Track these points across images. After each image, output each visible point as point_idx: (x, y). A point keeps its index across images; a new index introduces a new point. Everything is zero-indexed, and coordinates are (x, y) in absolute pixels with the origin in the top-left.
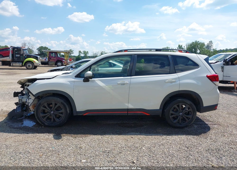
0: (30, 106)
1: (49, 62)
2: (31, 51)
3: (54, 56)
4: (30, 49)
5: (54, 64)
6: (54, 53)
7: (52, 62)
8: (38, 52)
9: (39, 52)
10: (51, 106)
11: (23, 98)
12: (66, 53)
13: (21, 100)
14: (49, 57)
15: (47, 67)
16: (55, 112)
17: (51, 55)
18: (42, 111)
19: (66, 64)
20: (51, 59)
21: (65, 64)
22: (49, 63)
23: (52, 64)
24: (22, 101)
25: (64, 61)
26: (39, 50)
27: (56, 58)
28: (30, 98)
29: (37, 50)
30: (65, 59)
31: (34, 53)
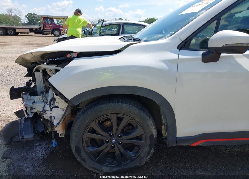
0: (57, 126)
1: (44, 30)
2: (18, 19)
3: (49, 23)
4: (17, 16)
5: (50, 33)
6: (49, 19)
7: (48, 30)
8: (26, 19)
9: (28, 20)
10: (108, 123)
11: (34, 102)
12: (64, 18)
13: (31, 108)
14: (43, 24)
15: (42, 37)
16: (121, 138)
17: (46, 21)
18: (89, 141)
19: (65, 33)
20: (46, 26)
21: (63, 32)
22: (44, 32)
23: (47, 32)
24: (32, 111)
25: (61, 29)
26: (28, 17)
27: (52, 25)
28: (56, 104)
29: (26, 18)
30: (63, 27)
31: (22, 21)
